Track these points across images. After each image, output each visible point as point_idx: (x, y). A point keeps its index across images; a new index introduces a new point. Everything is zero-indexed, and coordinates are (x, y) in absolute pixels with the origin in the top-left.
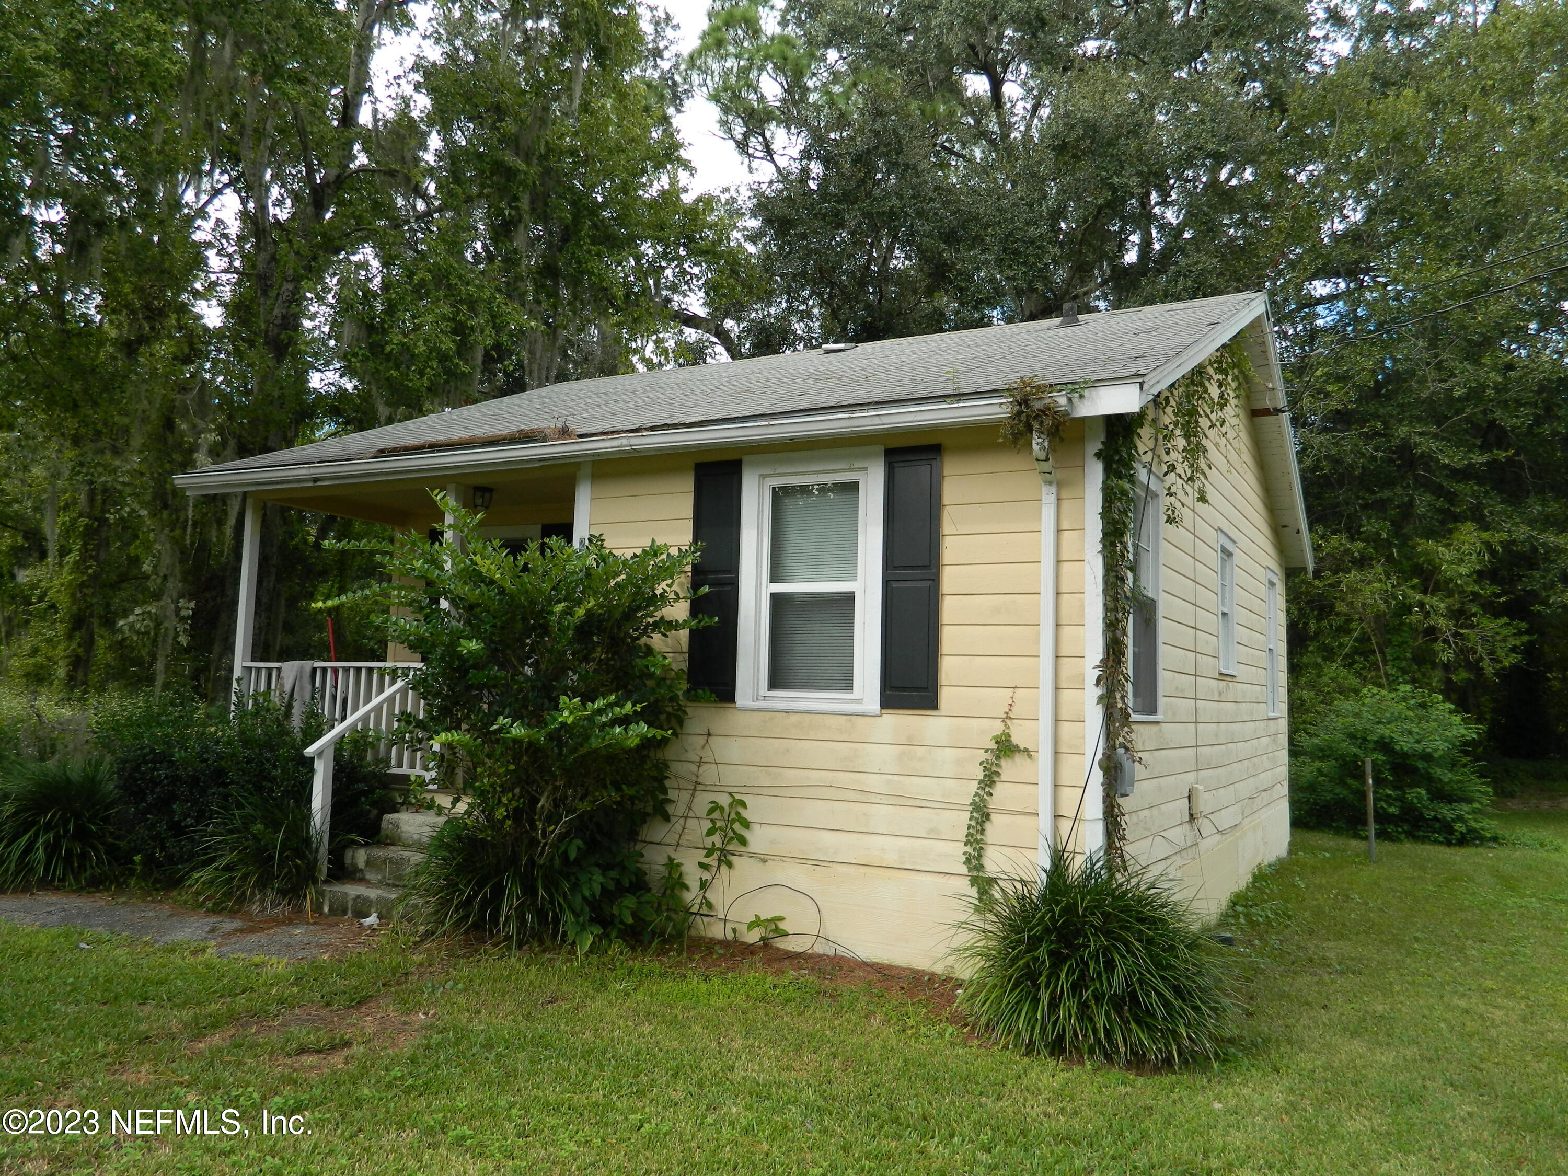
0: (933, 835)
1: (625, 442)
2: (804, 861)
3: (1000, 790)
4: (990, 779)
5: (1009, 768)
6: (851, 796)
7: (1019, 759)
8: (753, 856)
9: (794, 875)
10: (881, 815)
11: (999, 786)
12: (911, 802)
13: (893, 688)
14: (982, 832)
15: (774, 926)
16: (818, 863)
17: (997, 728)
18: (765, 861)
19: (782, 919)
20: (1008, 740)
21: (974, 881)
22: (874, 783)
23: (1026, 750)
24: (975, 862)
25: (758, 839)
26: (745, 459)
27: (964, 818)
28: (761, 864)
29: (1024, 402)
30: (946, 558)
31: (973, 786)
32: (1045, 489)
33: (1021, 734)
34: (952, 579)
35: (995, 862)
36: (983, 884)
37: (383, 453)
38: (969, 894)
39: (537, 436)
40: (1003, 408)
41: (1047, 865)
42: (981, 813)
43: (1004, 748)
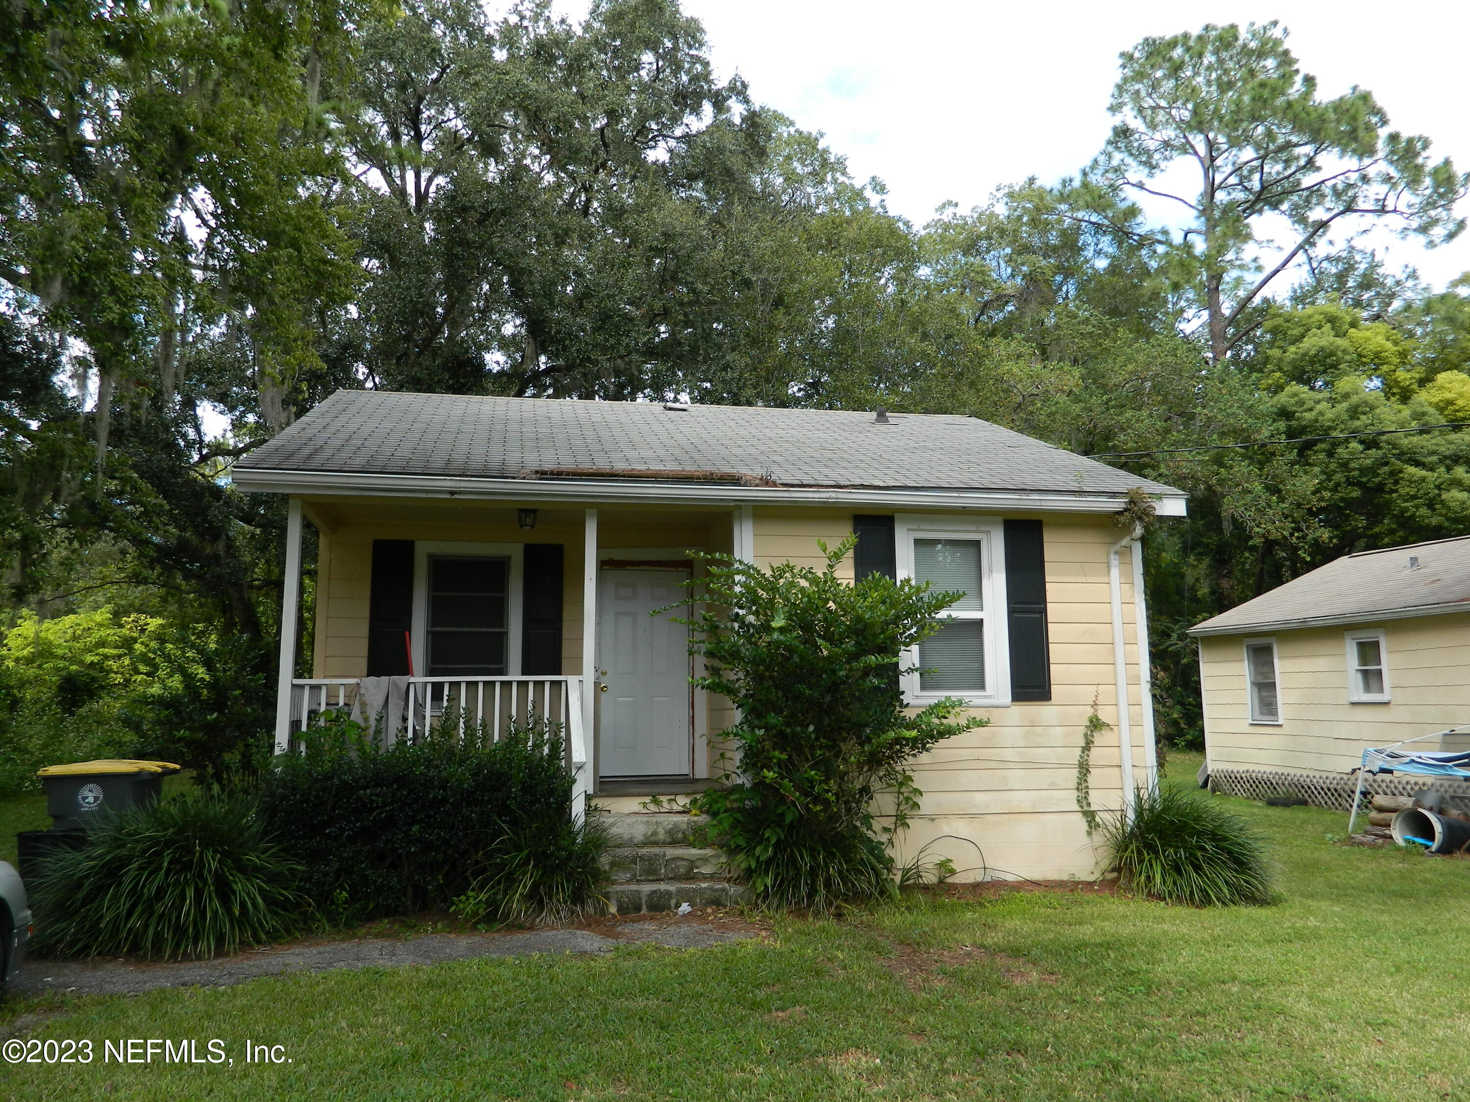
0: (1053, 787)
1: (833, 495)
2: (962, 815)
3: (1094, 752)
4: (1087, 746)
5: (1099, 738)
6: (993, 765)
7: (1105, 732)
8: (922, 817)
9: (961, 828)
10: (1016, 777)
11: (1092, 749)
12: (1035, 766)
13: (1020, 687)
14: (1086, 781)
15: (945, 866)
16: (973, 816)
17: (1090, 711)
18: (933, 820)
19: (950, 861)
20: (1098, 719)
21: (1085, 813)
22: (1009, 754)
23: (1108, 725)
24: (1083, 799)
25: (927, 804)
26: (896, 516)
27: (1075, 773)
28: (930, 823)
29: (1132, 502)
30: (1049, 598)
31: (1078, 751)
32: (1112, 557)
33: (1105, 715)
34: (1053, 611)
35: (1096, 800)
36: (1090, 816)
37: (542, 474)
38: (1081, 823)
39: (735, 480)
40: (1117, 505)
41: (1131, 798)
42: (1084, 769)
43: (1096, 724)
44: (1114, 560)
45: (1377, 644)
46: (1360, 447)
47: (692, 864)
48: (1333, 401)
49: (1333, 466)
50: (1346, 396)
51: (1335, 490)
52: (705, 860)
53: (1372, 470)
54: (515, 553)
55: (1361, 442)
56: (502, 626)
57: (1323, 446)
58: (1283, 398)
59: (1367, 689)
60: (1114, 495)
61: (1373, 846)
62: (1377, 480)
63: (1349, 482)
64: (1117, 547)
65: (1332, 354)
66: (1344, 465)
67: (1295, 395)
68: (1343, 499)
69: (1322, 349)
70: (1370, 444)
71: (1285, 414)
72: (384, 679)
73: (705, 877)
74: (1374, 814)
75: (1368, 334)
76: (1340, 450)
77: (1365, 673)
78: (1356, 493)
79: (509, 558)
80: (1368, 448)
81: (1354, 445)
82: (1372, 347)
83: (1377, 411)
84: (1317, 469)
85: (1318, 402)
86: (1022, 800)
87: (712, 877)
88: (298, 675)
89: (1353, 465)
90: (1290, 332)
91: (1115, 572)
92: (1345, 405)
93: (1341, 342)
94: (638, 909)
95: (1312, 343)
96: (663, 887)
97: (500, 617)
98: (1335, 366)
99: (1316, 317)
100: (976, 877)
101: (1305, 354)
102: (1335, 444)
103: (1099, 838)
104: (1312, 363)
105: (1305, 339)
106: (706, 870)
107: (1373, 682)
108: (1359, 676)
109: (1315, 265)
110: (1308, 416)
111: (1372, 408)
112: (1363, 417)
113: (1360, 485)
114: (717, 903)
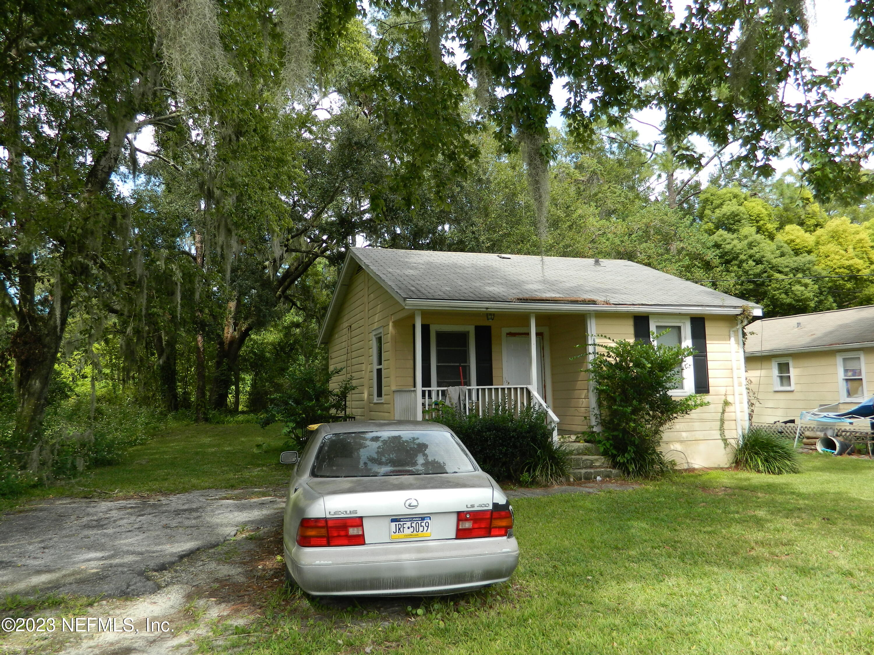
0: (711, 429)
2: (678, 441)
3: (726, 415)
4: (723, 412)
5: (728, 409)
6: (688, 420)
7: (730, 406)
8: (665, 442)
9: (678, 447)
11: (725, 413)
12: (704, 420)
13: (698, 388)
14: (723, 426)
15: (673, 463)
16: (682, 442)
17: (723, 398)
18: (668, 443)
19: (675, 460)
20: (727, 401)
21: (723, 440)
23: (731, 403)
24: (722, 434)
25: (665, 437)
26: (650, 317)
27: (719, 423)
28: (666, 445)
29: (744, 311)
30: (708, 350)
31: (720, 414)
32: (732, 333)
33: (730, 399)
34: (710, 356)
35: (728, 434)
36: (725, 440)
37: (521, 300)
38: (721, 444)
39: (594, 302)
40: (738, 311)
41: (740, 433)
42: (722, 421)
43: (726, 403)
44: (732, 334)
45: (788, 364)
46: (754, 264)
47: (592, 462)
48: (740, 240)
49: (740, 273)
50: (746, 237)
51: (742, 285)
52: (597, 460)
53: (759, 275)
54: (471, 330)
55: (754, 261)
56: (466, 362)
57: (736, 262)
58: (715, 237)
59: (782, 384)
60: (735, 307)
61: (808, 453)
62: (761, 280)
63: (749, 281)
64: (734, 329)
65: (737, 215)
66: (746, 272)
67: (721, 236)
68: (745, 290)
69: (733, 212)
70: (758, 262)
71: (717, 246)
72: (457, 387)
73: (597, 467)
74: (805, 440)
75: (753, 204)
76: (744, 265)
77: (781, 378)
78: (751, 287)
79: (468, 332)
80: (757, 264)
81: (751, 262)
82: (755, 212)
83: (761, 245)
84: (733, 274)
85: (732, 240)
86: (699, 435)
87: (599, 467)
88: (423, 386)
89: (750, 272)
90: (715, 202)
91: (732, 339)
92: (746, 242)
93: (742, 208)
94: (581, 479)
95: (728, 208)
96: (589, 470)
97: (465, 358)
98: (739, 221)
99: (729, 195)
100: (685, 466)
101: (724, 215)
102: (742, 262)
103: (728, 449)
104: (728, 219)
105: (724, 207)
106: (597, 464)
107: (785, 381)
108: (778, 379)
109: (723, 165)
110: (728, 247)
111: (759, 244)
112: (755, 248)
113: (754, 282)
114: (609, 476)
